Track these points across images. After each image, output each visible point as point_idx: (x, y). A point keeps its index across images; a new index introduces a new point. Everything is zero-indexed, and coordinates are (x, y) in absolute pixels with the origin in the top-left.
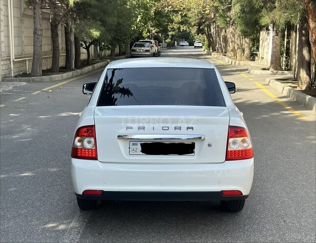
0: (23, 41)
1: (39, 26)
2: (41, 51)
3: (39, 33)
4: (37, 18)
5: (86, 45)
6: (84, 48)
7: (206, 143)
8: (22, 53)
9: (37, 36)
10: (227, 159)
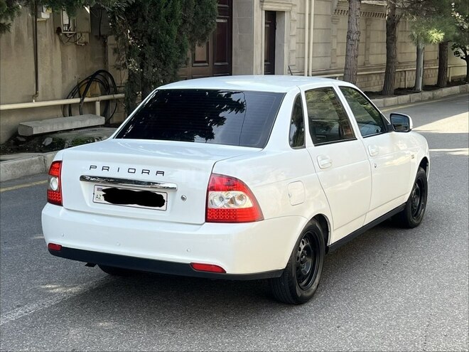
0: (335, 49)
1: (354, 28)
2: (356, 65)
3: (355, 37)
4: (353, 16)
5: (466, 53)
6: (462, 58)
7: (179, 195)
8: (330, 67)
9: (350, 42)
10: (207, 220)
